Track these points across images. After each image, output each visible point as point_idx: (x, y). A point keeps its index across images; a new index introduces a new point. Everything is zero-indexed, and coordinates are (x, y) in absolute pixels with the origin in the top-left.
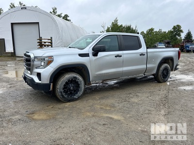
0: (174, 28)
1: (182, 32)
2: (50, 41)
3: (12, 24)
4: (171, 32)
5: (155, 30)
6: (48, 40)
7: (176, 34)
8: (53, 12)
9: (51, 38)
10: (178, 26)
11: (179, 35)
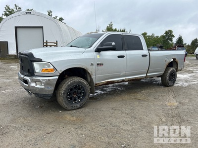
0: (166, 33)
1: (174, 37)
2: (55, 44)
3: (16, 28)
4: (163, 37)
5: (148, 35)
6: (54, 43)
7: (168, 39)
8: (49, 15)
9: (57, 41)
10: (170, 31)
11: (171, 40)
